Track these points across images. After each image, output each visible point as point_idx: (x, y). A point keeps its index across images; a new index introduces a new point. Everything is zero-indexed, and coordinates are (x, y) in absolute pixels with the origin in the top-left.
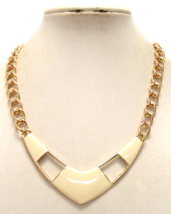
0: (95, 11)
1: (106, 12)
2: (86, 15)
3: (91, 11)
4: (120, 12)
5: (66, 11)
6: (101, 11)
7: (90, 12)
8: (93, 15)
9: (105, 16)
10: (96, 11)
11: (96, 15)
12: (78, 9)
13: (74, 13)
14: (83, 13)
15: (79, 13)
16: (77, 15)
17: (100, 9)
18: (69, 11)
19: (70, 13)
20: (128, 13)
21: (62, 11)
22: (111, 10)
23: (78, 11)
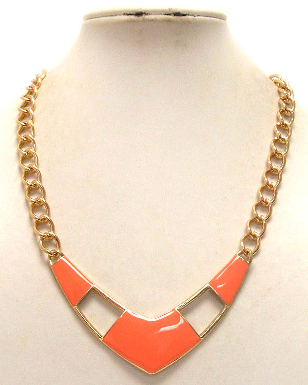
0: (166, 15)
1: (184, 15)
2: (152, 20)
3: (161, 14)
4: (207, 16)
5: (120, 15)
6: (177, 14)
7: (158, 16)
8: (163, 21)
9: (183, 22)
10: (168, 15)
11: (169, 21)
12: (139, 11)
13: (133, 17)
14: (147, 17)
15: (141, 18)
16: (138, 21)
17: (176, 12)
18: (124, 14)
19: (126, 17)
20: (221, 17)
21: (112, 14)
22: (193, 12)
23: (139, 14)
